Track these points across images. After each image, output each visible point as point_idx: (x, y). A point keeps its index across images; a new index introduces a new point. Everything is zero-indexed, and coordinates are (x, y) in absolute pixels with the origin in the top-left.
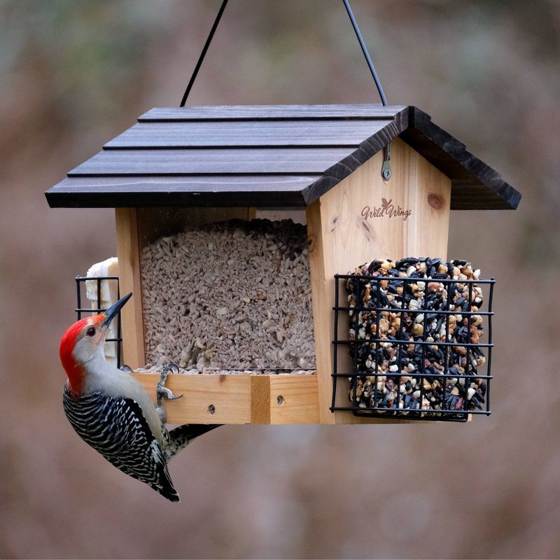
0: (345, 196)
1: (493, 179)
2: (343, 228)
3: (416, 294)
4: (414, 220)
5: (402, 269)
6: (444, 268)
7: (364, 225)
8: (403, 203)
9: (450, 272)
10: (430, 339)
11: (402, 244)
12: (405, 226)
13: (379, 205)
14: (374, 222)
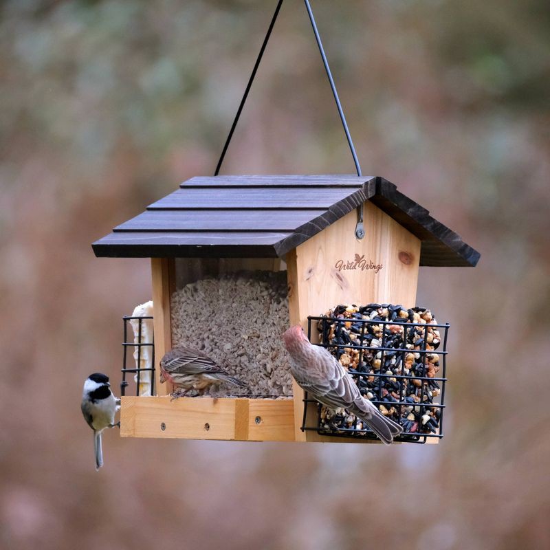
0: (320, 251)
1: (454, 241)
2: (317, 277)
3: (377, 335)
4: (385, 273)
5: (365, 313)
6: (405, 314)
7: (338, 276)
8: (375, 259)
9: (411, 317)
10: (389, 372)
11: (373, 293)
12: (376, 278)
13: (352, 259)
14: (346, 273)
